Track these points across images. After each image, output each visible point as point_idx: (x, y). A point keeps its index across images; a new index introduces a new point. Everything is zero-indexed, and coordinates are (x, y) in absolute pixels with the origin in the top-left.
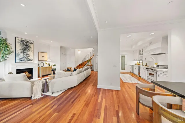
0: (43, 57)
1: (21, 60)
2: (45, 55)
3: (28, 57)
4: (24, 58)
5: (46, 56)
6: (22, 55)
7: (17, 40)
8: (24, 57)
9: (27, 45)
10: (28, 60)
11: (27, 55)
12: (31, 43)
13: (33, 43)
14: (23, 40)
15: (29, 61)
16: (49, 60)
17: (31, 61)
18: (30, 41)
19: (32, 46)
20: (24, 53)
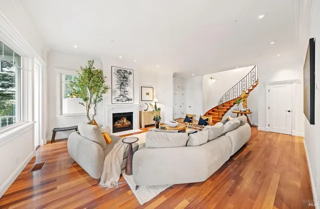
0: (148, 94)
1: (118, 100)
2: (150, 91)
3: (126, 95)
4: (122, 97)
5: (151, 94)
6: (118, 92)
7: (113, 71)
8: (121, 95)
9: (125, 77)
10: (126, 100)
11: (125, 92)
12: (130, 73)
13: (132, 72)
14: (120, 70)
15: (127, 102)
16: (156, 100)
17: (130, 102)
18: (128, 71)
19: (130, 77)
20: (121, 89)
